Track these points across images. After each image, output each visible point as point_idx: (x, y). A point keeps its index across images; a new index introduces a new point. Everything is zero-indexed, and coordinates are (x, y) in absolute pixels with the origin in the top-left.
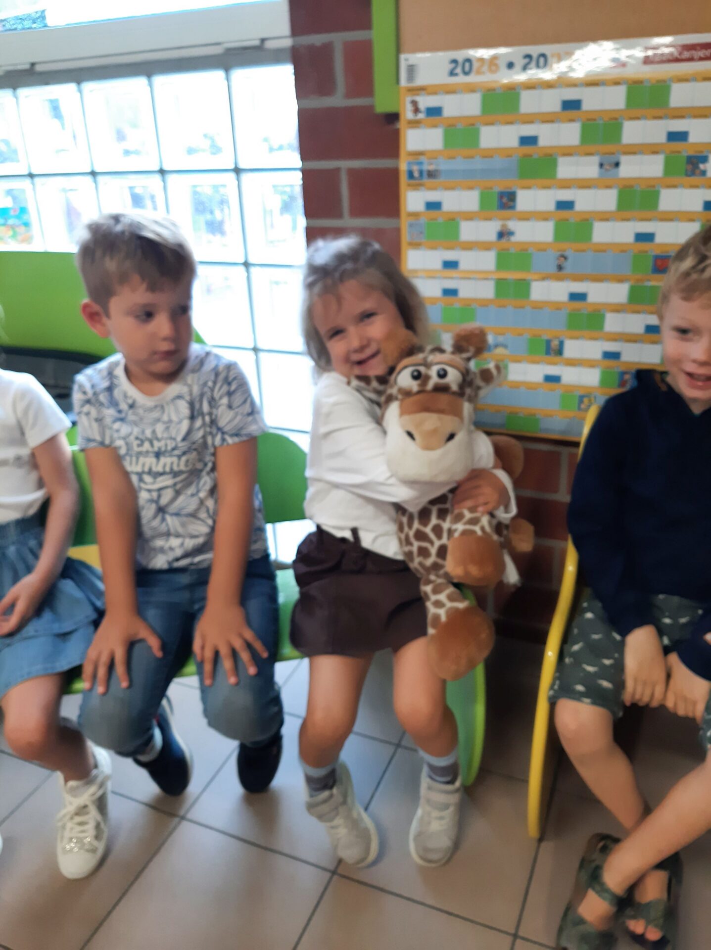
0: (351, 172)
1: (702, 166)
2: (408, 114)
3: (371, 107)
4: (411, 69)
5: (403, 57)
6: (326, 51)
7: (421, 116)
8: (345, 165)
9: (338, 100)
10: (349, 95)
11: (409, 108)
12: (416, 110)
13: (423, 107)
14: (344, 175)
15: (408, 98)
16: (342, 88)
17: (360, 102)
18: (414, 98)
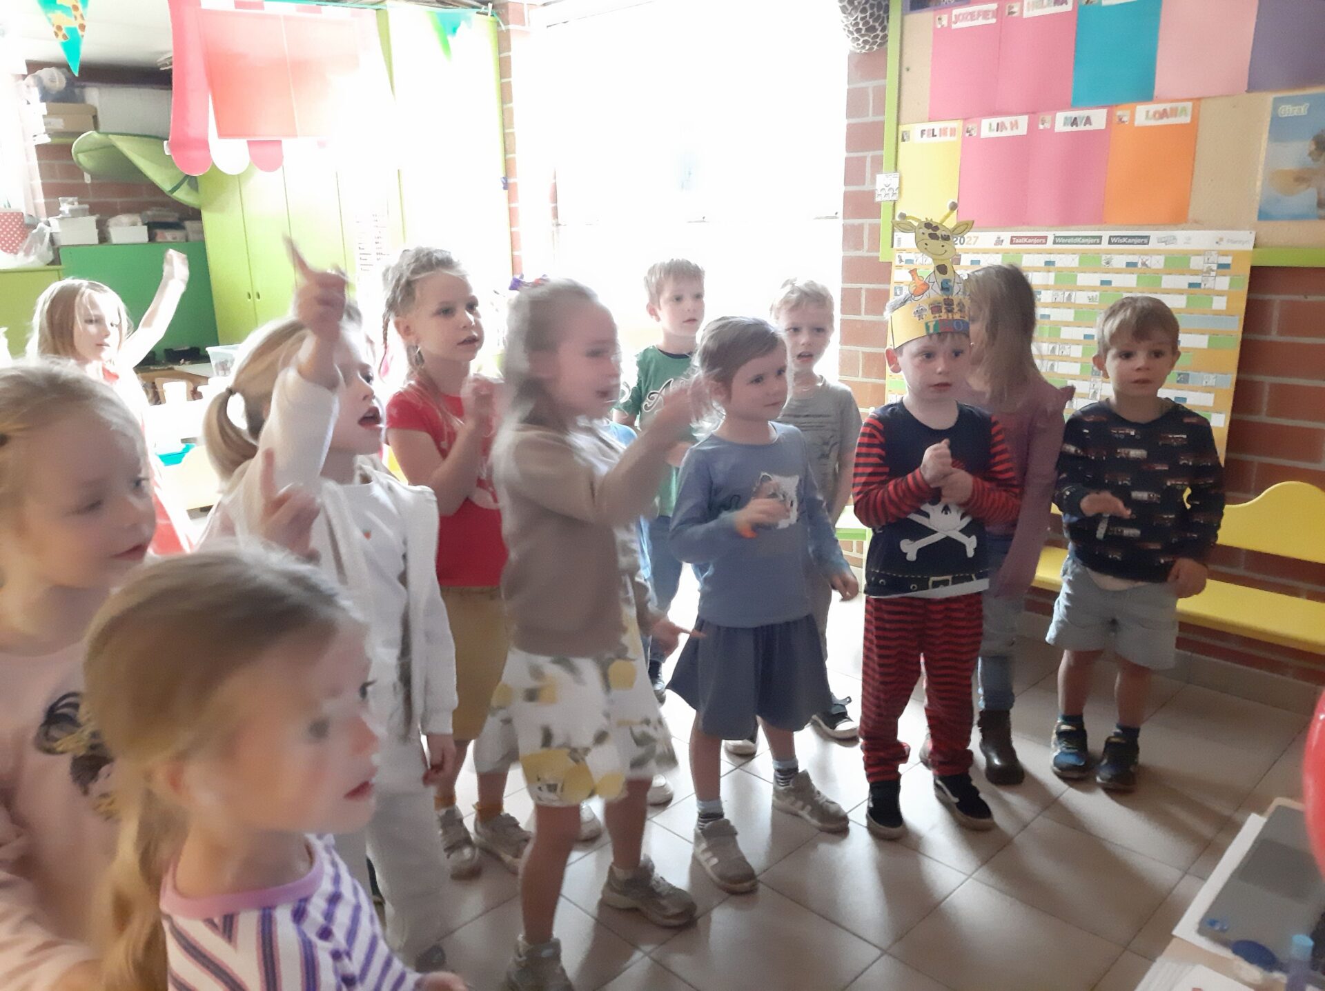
0: (867, 290)
2: (896, 262)
3: (877, 258)
4: (899, 240)
5: (895, 234)
6: (861, 227)
7: (903, 264)
8: (864, 286)
9: (864, 253)
10: (868, 251)
11: (897, 259)
12: (901, 261)
13: (904, 259)
14: (863, 293)
15: (897, 254)
16: (866, 247)
17: (874, 254)
18: (901, 254)
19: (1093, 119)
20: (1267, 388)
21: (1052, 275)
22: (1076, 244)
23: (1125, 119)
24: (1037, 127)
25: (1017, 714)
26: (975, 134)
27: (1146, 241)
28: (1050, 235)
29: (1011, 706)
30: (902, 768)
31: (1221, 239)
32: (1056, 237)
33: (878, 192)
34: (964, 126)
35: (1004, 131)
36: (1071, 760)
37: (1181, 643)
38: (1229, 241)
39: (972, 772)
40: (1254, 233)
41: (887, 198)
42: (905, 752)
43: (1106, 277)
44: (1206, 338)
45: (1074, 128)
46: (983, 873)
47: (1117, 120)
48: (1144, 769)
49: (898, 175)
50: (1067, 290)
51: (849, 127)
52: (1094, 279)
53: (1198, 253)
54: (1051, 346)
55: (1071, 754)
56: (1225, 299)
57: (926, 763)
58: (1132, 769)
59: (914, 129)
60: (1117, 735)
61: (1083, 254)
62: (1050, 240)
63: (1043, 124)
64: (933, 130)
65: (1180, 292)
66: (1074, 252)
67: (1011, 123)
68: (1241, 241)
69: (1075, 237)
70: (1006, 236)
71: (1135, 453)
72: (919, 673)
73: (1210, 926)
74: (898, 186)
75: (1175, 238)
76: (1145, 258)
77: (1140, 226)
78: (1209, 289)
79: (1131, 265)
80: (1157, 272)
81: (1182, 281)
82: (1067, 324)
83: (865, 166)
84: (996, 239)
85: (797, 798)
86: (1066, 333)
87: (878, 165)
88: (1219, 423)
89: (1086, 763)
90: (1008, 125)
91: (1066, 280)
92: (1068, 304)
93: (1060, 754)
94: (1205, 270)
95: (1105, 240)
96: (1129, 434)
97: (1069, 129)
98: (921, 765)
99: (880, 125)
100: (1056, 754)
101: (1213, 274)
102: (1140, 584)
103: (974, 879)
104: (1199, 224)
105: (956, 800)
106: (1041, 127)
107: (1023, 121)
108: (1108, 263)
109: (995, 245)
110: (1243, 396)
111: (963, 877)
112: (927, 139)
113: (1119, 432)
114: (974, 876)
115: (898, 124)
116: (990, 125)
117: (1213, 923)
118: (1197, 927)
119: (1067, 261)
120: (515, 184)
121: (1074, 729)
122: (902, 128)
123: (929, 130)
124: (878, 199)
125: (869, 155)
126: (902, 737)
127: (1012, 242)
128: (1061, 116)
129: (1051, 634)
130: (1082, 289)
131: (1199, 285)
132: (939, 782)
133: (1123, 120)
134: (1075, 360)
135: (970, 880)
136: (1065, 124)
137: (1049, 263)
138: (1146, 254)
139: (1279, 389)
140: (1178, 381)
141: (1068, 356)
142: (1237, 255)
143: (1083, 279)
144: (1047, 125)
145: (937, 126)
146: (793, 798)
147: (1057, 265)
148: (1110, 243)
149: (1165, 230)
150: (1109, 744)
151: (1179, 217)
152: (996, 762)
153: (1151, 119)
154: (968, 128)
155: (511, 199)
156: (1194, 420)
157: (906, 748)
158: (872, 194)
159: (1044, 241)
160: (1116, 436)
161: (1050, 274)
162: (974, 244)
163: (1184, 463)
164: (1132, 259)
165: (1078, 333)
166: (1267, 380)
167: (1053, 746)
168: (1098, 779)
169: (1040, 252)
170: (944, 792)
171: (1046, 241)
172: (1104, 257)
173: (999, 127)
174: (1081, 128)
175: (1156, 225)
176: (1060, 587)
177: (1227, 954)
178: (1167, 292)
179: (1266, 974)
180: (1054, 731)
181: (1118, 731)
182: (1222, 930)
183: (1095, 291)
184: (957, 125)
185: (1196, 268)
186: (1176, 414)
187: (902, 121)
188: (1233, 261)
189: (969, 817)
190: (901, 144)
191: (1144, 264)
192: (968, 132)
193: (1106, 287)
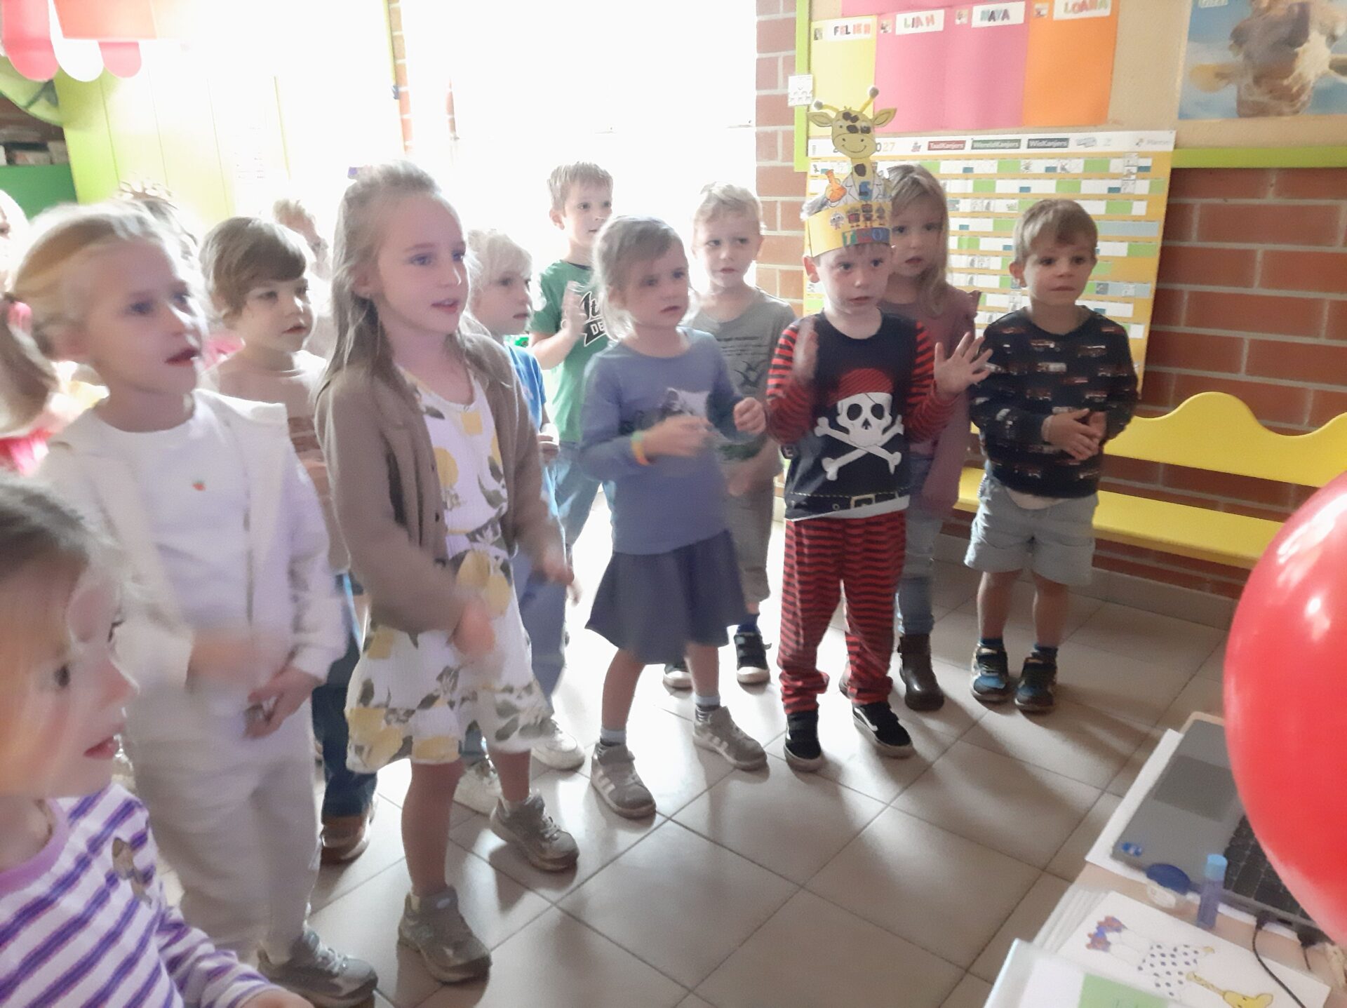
0: (783, 203)
1: (957, 205)
2: (811, 172)
3: (792, 168)
4: (814, 148)
5: (810, 141)
6: (773, 136)
7: (818, 173)
8: (780, 199)
9: (778, 163)
10: (782, 161)
11: (812, 169)
12: (816, 170)
13: (819, 169)
14: (779, 205)
15: (812, 164)
16: (780, 157)
17: (789, 164)
18: (815, 163)
19: (1011, 13)
20: (1186, 297)
21: (970, 183)
22: (995, 148)
23: (1044, 12)
24: (954, 22)
25: (938, 637)
26: (890, 31)
27: (1065, 143)
28: (968, 139)
29: (930, 628)
30: (820, 698)
31: (1141, 140)
32: (974, 141)
33: (790, 96)
34: (878, 22)
35: (920, 27)
36: (992, 683)
37: (1097, 561)
38: (1149, 142)
39: (891, 699)
40: (1174, 132)
41: (800, 103)
42: (823, 682)
43: (1025, 183)
44: (1126, 245)
45: (992, 23)
46: (904, 801)
47: (1035, 13)
48: (1063, 689)
49: (811, 76)
50: (986, 198)
51: (761, 26)
52: (1012, 186)
53: (1118, 156)
54: (970, 258)
55: (993, 677)
56: (1144, 204)
57: (844, 692)
58: (1049, 690)
59: (825, 25)
60: (1035, 655)
61: (1002, 158)
62: (969, 145)
63: (960, 19)
64: (847, 27)
65: (1099, 198)
66: (992, 158)
67: (927, 18)
68: (1162, 142)
69: (994, 141)
70: (924, 141)
71: (1055, 367)
72: (838, 599)
73: (1125, 850)
74: (811, 89)
75: (1094, 141)
76: (1064, 162)
77: (1060, 128)
78: (1129, 194)
79: (1048, 169)
80: (1077, 179)
81: (1101, 186)
82: (986, 235)
83: (776, 66)
84: (913, 145)
85: (715, 734)
86: (985, 244)
87: (790, 66)
88: (1138, 335)
89: (1006, 686)
90: (924, 21)
91: (984, 187)
92: (987, 213)
93: (980, 678)
94: (1125, 173)
95: (1024, 143)
96: (1048, 347)
97: (987, 24)
98: (841, 693)
99: (792, 22)
100: (976, 677)
101: (1133, 177)
102: (1060, 501)
103: (893, 807)
104: (1119, 125)
105: (875, 728)
106: (958, 22)
107: (939, 15)
108: (1027, 168)
109: (913, 151)
110: (1163, 306)
111: (882, 806)
112: (841, 37)
113: (1038, 345)
114: (892, 805)
115: (810, 20)
116: (906, 20)
117: (1127, 847)
118: (1111, 851)
119: (985, 167)
120: (407, 93)
121: (994, 652)
122: (814, 25)
123: (842, 28)
124: (790, 104)
125: (781, 55)
126: (821, 666)
127: (929, 149)
128: (978, 10)
129: (970, 557)
130: (1001, 197)
131: (1117, 190)
132: (858, 711)
133: (1041, 14)
134: (994, 273)
135: (889, 808)
136: (982, 19)
137: (967, 170)
138: (1066, 158)
139: (1199, 298)
140: (1098, 292)
141: (987, 269)
142: (1155, 156)
143: (1003, 186)
144: (964, 20)
145: (851, 22)
146: (710, 735)
147: (976, 171)
148: (1029, 147)
149: (1086, 132)
150: (1027, 666)
151: (1098, 118)
152: (916, 688)
153: (1070, 12)
154: (882, 25)
155: (403, 109)
156: (1111, 330)
157: (825, 678)
158: (785, 98)
159: (962, 145)
160: (1036, 349)
161: (969, 181)
162: (891, 151)
163: (1103, 375)
164: (1052, 163)
165: (997, 244)
166: (1186, 289)
167: (973, 670)
168: (1017, 702)
169: (958, 158)
170: (863, 721)
171: (964, 146)
172: (1023, 162)
173: (916, 22)
174: (999, 22)
175: (1077, 126)
176: (977, 507)
177: (1141, 878)
178: (1088, 197)
179: (1179, 896)
180: (975, 655)
181: (1036, 651)
182: (1137, 853)
183: (1013, 199)
184: (871, 20)
185: (1116, 171)
186: (1095, 324)
187: (814, 17)
188: (1153, 164)
189: (889, 746)
190: (814, 42)
191: (1063, 169)
192: (883, 28)
193: (1024, 194)
